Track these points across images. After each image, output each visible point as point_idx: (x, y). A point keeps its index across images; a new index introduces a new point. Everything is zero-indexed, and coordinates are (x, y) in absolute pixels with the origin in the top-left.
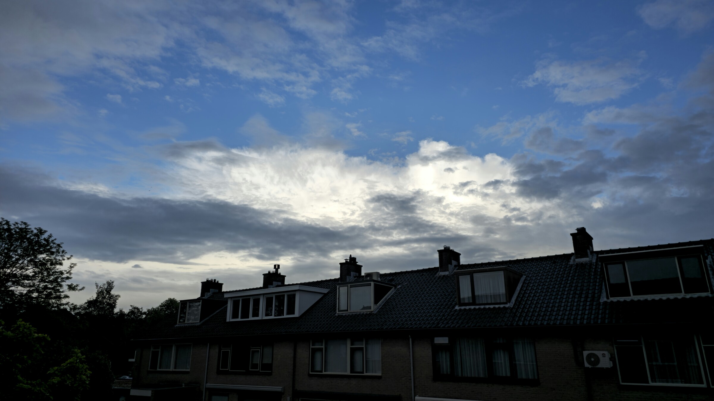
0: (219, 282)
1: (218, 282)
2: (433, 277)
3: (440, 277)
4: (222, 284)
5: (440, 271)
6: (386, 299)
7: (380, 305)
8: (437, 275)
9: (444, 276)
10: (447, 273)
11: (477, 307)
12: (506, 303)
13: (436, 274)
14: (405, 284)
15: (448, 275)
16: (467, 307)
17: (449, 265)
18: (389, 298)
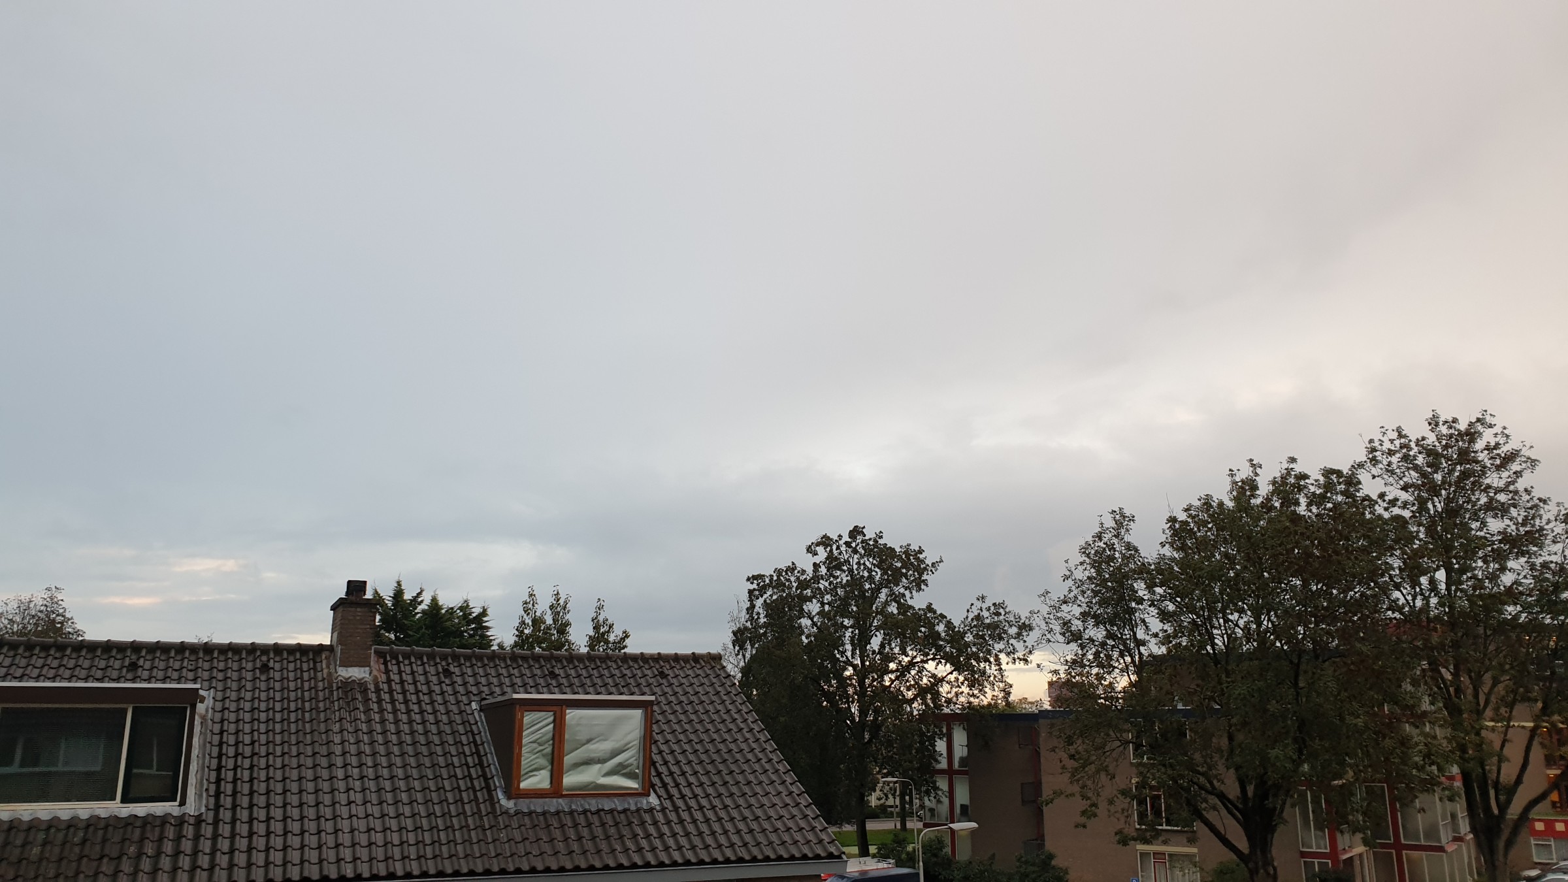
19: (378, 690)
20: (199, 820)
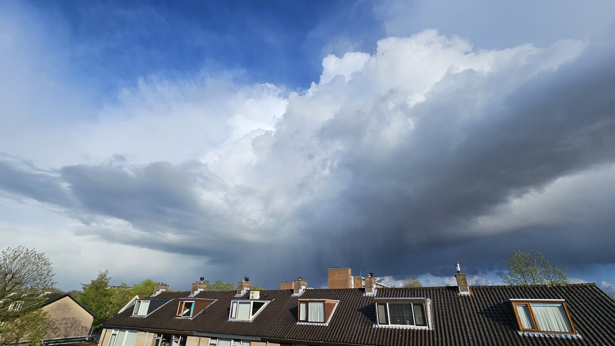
2: (290, 296)
3: (294, 297)
5: (294, 293)
6: (260, 311)
7: (256, 316)
8: (292, 295)
9: (296, 296)
10: (298, 294)
11: (308, 324)
12: (324, 323)
14: (274, 300)
15: (298, 296)
16: (303, 323)
17: (300, 289)
18: (262, 311)
19: (472, 298)
20: (433, 331)
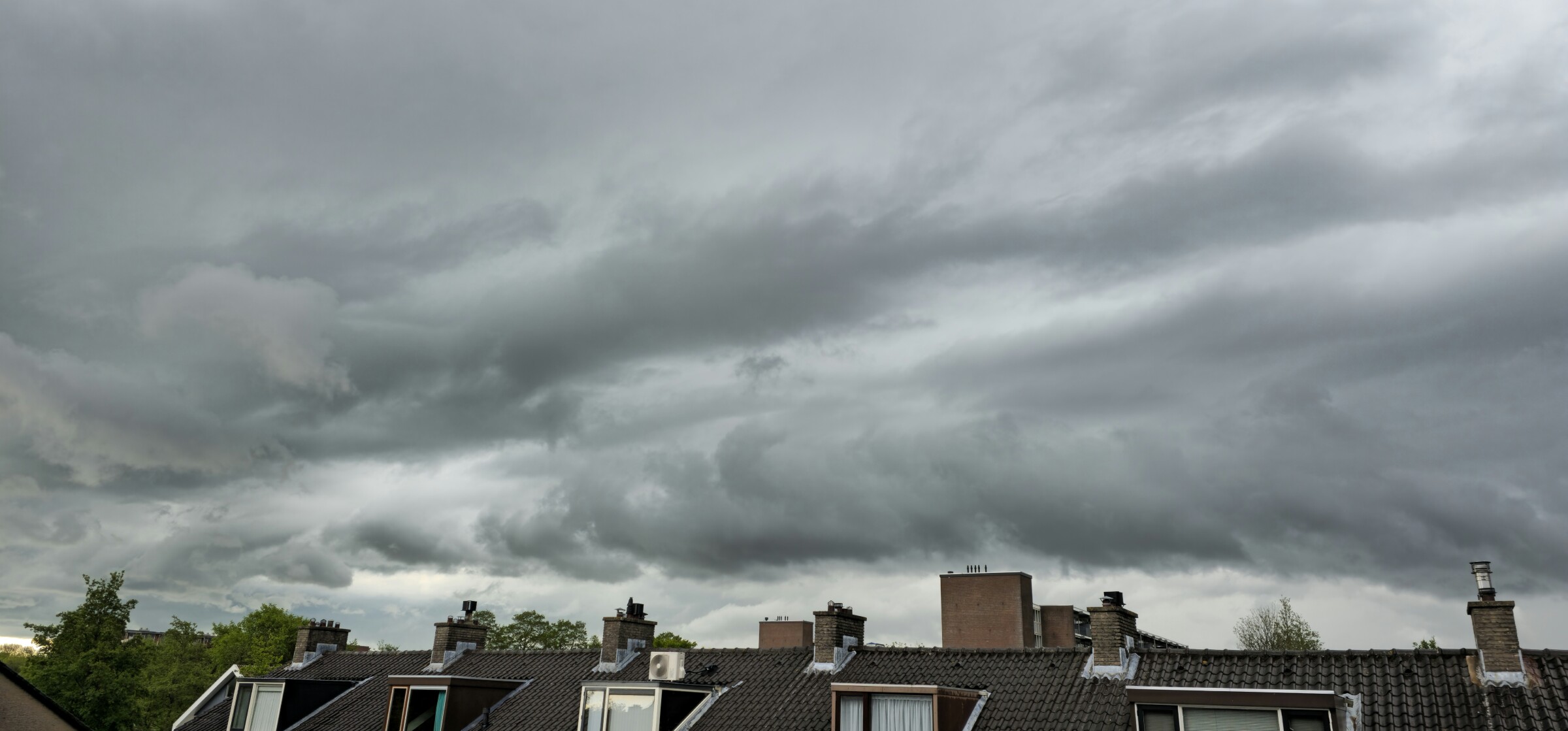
0: (341, 627)
1: (338, 626)
2: (799, 673)
3: (813, 675)
4: (346, 632)
5: (816, 661)
8: (808, 668)
9: (822, 674)
10: (829, 667)
13: (806, 665)
14: (739, 684)
15: (831, 673)
17: (836, 648)
18: (696, 724)
19: (1536, 695)
